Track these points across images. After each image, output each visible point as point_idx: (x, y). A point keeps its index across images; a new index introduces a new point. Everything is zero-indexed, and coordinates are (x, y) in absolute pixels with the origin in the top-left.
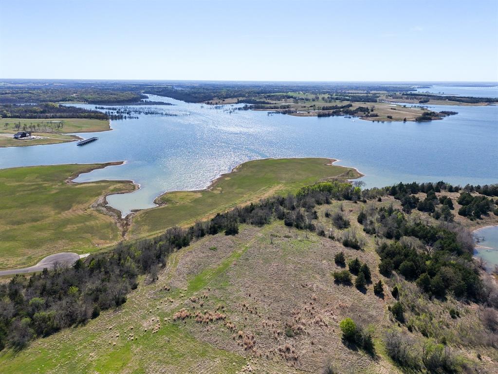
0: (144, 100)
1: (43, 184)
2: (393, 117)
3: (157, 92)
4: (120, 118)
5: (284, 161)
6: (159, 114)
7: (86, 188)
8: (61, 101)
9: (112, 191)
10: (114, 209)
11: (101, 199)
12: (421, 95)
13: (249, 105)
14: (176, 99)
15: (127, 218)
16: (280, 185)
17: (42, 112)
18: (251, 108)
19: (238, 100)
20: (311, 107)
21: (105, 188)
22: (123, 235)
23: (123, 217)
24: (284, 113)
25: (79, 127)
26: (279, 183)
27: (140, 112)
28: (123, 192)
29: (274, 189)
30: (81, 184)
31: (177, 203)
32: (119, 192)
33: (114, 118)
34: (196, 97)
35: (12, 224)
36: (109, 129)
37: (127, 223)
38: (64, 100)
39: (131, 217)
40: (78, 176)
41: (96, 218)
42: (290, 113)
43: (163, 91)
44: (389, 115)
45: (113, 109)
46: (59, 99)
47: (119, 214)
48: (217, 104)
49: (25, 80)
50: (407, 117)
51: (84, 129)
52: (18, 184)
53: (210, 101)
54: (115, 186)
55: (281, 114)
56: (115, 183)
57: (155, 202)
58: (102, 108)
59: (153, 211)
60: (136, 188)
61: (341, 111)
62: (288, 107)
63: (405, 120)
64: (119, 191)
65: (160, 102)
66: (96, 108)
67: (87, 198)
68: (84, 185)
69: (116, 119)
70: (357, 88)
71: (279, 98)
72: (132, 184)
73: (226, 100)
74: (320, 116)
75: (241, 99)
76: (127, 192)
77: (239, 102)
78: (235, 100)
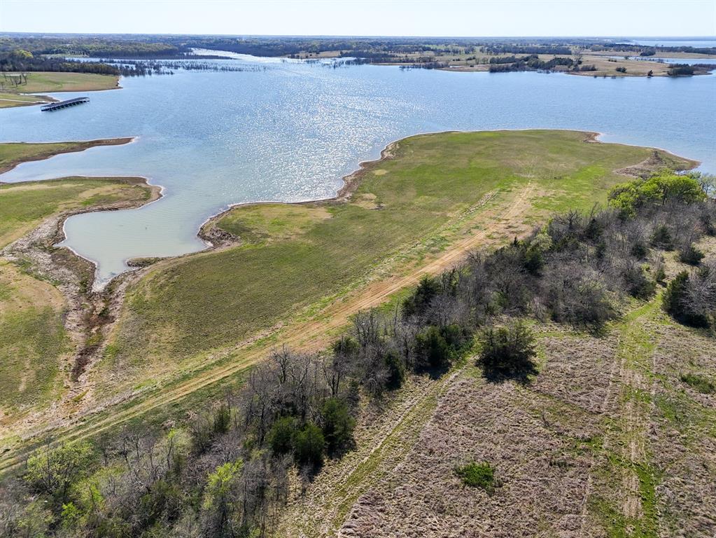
0: (185, 53)
3: (207, 44)
6: (211, 68)
7: (18, 195)
9: (87, 202)
10: (76, 259)
11: (45, 227)
15: (110, 289)
18: (367, 61)
21: (66, 195)
22: (79, 369)
23: (98, 287)
25: (58, 83)
27: (176, 67)
28: (116, 205)
30: (13, 185)
31: (267, 236)
32: (105, 207)
33: (127, 73)
36: (116, 86)
37: (105, 310)
39: (125, 284)
40: (14, 166)
43: (216, 42)
45: (134, 63)
46: (41, 50)
47: (86, 273)
48: (307, 57)
51: (66, 87)
53: (296, 55)
54: (96, 191)
56: (99, 183)
57: (202, 236)
58: (113, 62)
59: (193, 264)
60: (154, 195)
64: (104, 204)
67: (8, 224)
69: (133, 75)
72: (143, 185)
73: (322, 54)
74: (493, 71)
75: (344, 52)
76: (127, 207)
77: (343, 55)
78: (338, 53)
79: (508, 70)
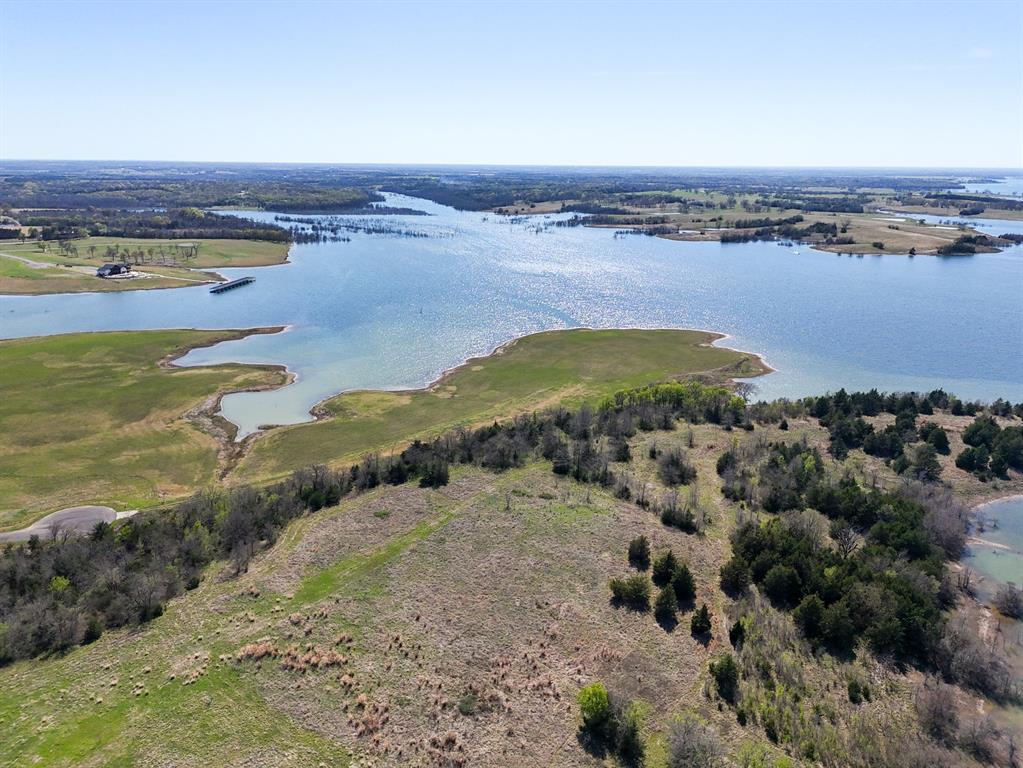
0: (374, 204)
1: (116, 367)
2: (886, 246)
3: (407, 188)
4: (315, 239)
5: (607, 334)
6: (394, 232)
7: (191, 377)
8: (215, 204)
9: (240, 385)
10: (228, 423)
11: (209, 402)
12: (969, 198)
13: (582, 215)
14: (440, 203)
15: (245, 441)
16: (579, 386)
17: (169, 227)
18: (584, 222)
19: (564, 205)
20: (712, 221)
21: (227, 379)
22: (223, 475)
23: (238, 440)
24: (650, 233)
25: (226, 256)
26: (578, 381)
27: (357, 229)
28: (259, 388)
29: (562, 394)
30: (187, 368)
31: (355, 414)
32: (251, 389)
33: (303, 239)
34: (480, 200)
35: (22, 445)
36: (284, 260)
37: (240, 451)
38: (219, 204)
39: (254, 439)
40: (187, 352)
41: (184, 439)
42: (663, 233)
43: (419, 185)
44: (878, 241)
45: (309, 222)
46: (213, 201)
47: (232, 430)
48: (517, 213)
49: (164, 163)
50: (917, 246)
51: (235, 260)
52: (66, 365)
53: (504, 208)
54: (246, 376)
55: (643, 235)
56: (249, 370)
57: (312, 413)
58: (288, 220)
59: (301, 428)
60: (288, 381)
61: (774, 231)
62: (663, 220)
63: (912, 252)
64: (251, 387)
65: (404, 209)
66: (277, 219)
67: (185, 398)
68: (189, 372)
69: (306, 243)
70: (829, 182)
71: (648, 203)
72: (282, 372)
73: (539, 206)
74: (725, 240)
75: (570, 203)
76: (266, 389)
77: (565, 209)
78: (558, 205)
79: (745, 239)
